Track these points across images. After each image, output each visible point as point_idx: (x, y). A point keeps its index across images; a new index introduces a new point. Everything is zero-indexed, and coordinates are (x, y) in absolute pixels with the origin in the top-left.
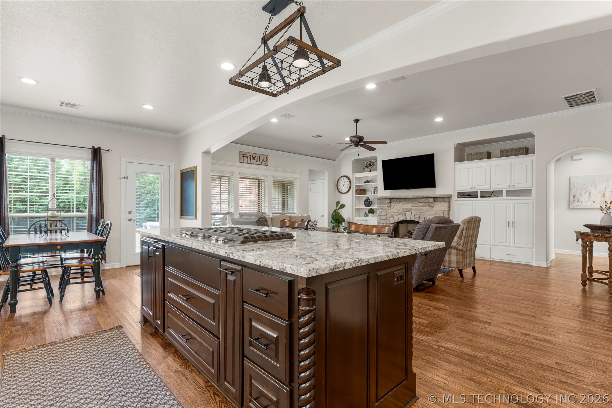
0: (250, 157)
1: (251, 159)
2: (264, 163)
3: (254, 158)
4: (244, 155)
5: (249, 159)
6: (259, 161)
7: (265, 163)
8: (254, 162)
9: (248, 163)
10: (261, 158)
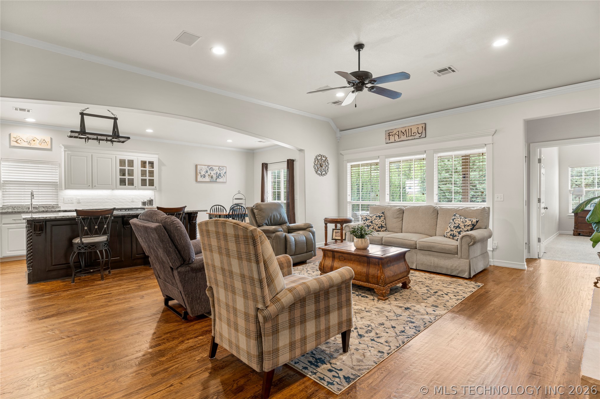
0: (397, 133)
1: (399, 136)
2: (418, 135)
3: (403, 133)
4: (390, 134)
5: (397, 137)
6: (410, 135)
7: (421, 134)
8: (403, 138)
9: (395, 141)
10: (414, 130)
